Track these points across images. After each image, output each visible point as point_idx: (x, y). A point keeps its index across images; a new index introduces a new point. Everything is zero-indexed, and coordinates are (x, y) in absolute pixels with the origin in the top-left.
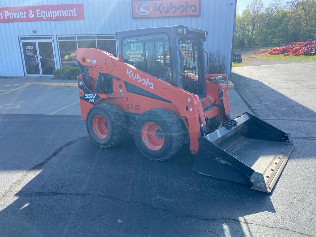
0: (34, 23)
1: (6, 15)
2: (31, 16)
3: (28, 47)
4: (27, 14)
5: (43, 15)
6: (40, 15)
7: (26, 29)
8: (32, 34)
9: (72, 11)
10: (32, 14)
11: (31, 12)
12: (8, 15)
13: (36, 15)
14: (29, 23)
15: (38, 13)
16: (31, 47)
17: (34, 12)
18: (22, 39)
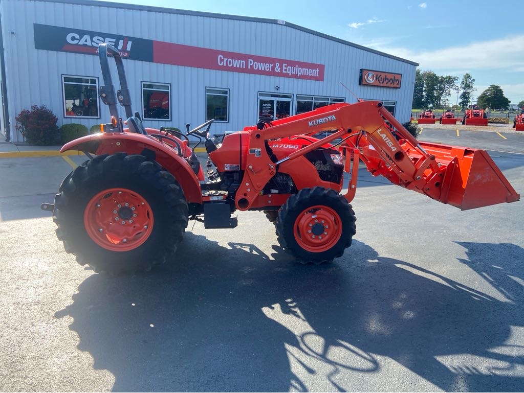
0: (277, 78)
1: (249, 64)
2: (277, 69)
3: (265, 105)
4: (273, 68)
5: (289, 71)
6: (286, 70)
7: (269, 84)
8: (273, 91)
9: (315, 70)
10: (279, 67)
11: (277, 65)
12: (251, 64)
13: (281, 70)
14: (273, 78)
15: (284, 68)
16: (268, 105)
17: (281, 66)
18: (261, 95)
